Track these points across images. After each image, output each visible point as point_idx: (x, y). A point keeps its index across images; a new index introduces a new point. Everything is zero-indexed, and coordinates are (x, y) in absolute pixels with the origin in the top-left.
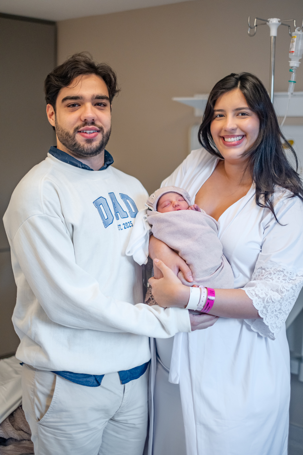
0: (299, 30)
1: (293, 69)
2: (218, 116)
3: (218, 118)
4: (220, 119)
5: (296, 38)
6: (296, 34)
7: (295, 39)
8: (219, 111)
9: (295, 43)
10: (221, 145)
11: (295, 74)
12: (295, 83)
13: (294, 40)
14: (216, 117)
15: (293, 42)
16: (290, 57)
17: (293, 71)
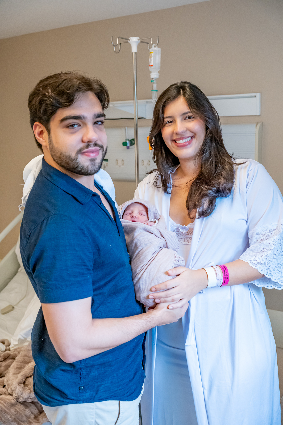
0: (155, 47)
1: (154, 80)
2: (168, 123)
3: (168, 124)
4: (170, 125)
5: (153, 53)
6: (153, 50)
7: (153, 55)
8: (167, 117)
9: (153, 58)
10: (173, 147)
11: (156, 84)
12: (157, 92)
13: (151, 55)
14: (166, 123)
15: (151, 57)
16: (150, 70)
17: (154, 81)
